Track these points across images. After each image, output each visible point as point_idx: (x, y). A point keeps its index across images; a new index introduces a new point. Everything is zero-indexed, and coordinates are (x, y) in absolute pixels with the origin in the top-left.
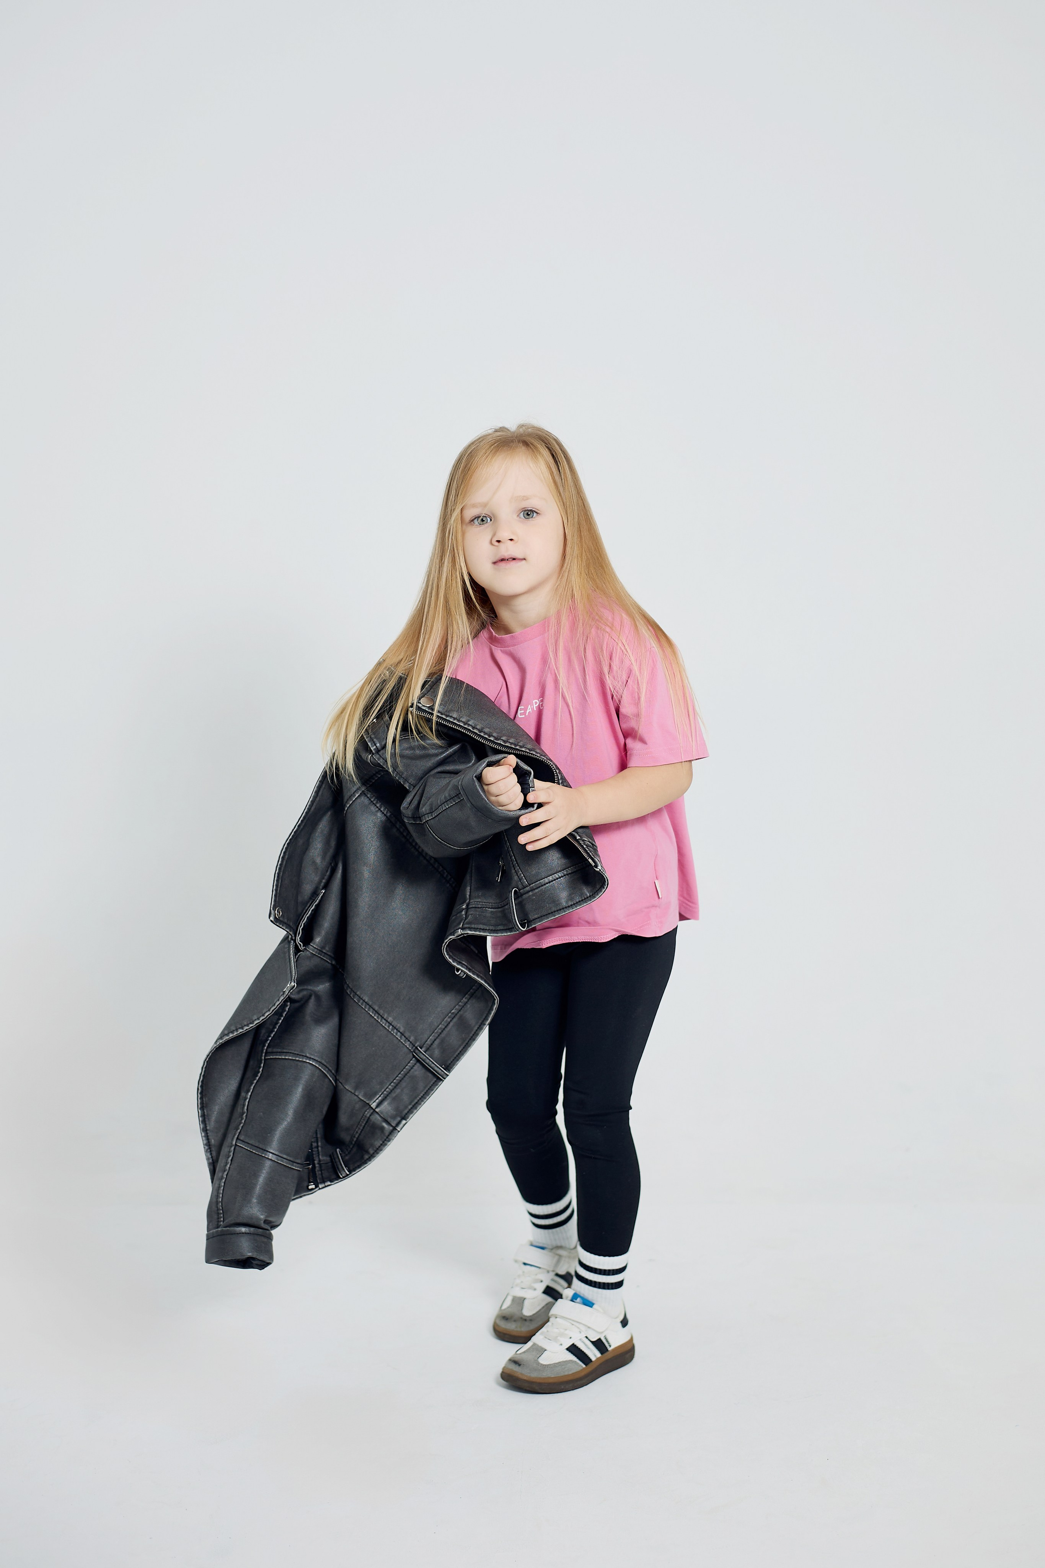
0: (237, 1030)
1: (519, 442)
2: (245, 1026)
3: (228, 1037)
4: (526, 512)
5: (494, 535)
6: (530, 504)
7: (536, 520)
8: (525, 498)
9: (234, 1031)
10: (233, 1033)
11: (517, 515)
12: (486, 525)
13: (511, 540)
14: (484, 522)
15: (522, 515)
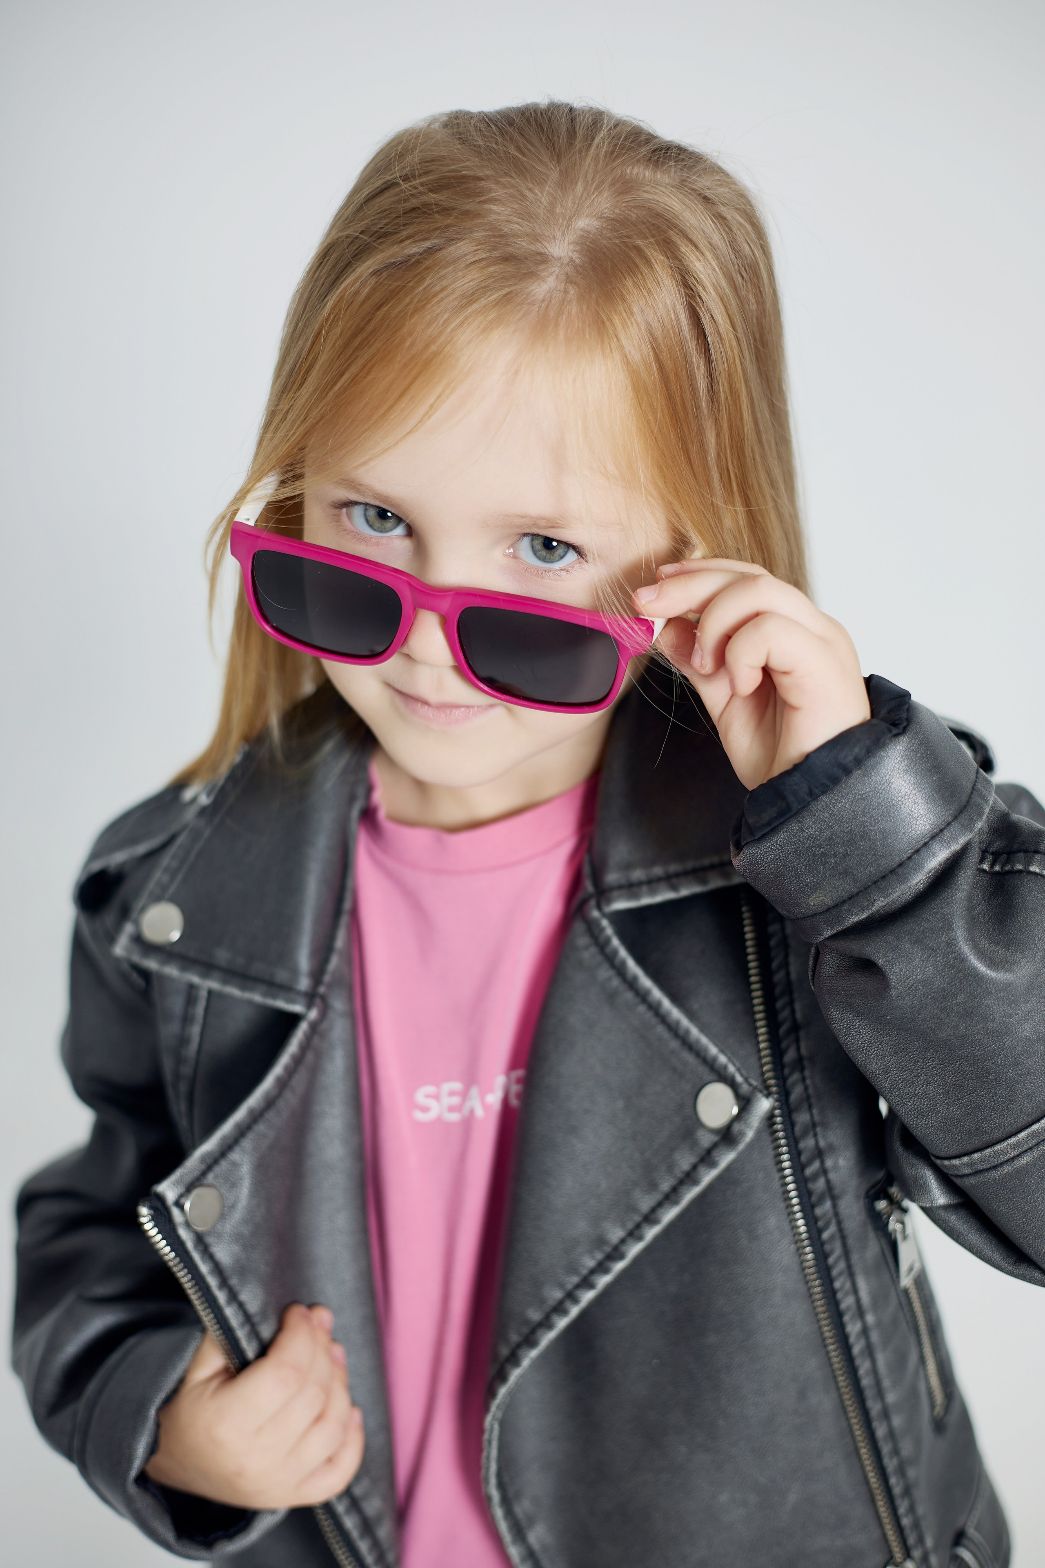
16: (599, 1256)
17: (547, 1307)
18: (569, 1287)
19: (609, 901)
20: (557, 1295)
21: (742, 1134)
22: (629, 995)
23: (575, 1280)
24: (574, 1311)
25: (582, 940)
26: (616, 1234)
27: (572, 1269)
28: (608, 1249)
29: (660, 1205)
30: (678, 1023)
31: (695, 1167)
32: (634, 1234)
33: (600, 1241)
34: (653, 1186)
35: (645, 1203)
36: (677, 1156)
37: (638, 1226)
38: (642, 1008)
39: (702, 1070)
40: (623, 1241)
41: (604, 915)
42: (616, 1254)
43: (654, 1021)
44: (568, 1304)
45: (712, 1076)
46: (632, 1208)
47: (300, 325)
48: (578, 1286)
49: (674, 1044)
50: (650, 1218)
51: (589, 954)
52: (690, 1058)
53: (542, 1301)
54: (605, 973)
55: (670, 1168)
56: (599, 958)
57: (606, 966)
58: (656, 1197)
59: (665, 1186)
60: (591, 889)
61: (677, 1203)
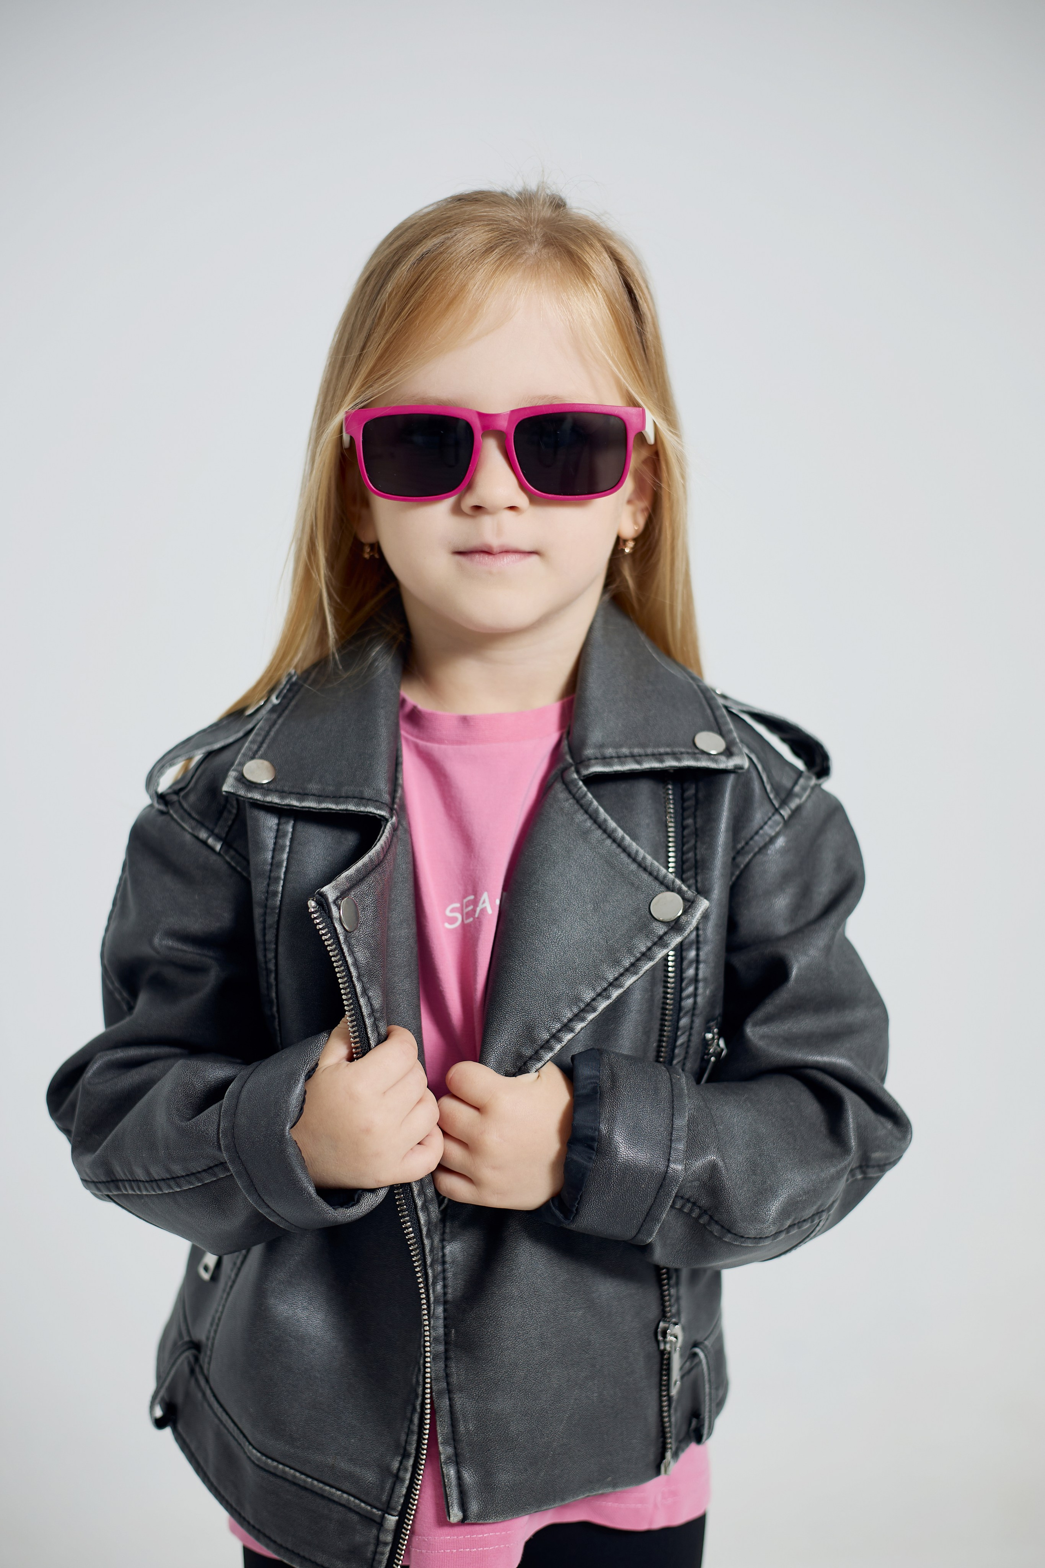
0: (555, 1037)
16: (576, 1010)
17: (536, 1047)
18: (554, 1031)
19: (584, 767)
20: (546, 1036)
21: (688, 923)
22: (599, 832)
23: (558, 1026)
24: (557, 1047)
25: (562, 795)
26: (589, 995)
27: (556, 1019)
28: (582, 1005)
29: (622, 975)
31: (650, 948)
32: (602, 995)
33: (577, 999)
34: (617, 962)
35: (612, 974)
36: (635, 941)
37: (605, 990)
38: (608, 842)
39: (656, 885)
40: (594, 1000)
41: (582, 778)
42: (588, 1008)
43: (619, 850)
44: (553, 1042)
45: (663, 888)
46: (601, 978)
49: (634, 867)
50: (615, 984)
51: (569, 804)
52: (645, 876)
53: (533, 1041)
54: (581, 817)
55: (630, 951)
56: (576, 807)
57: (581, 812)
58: (620, 970)
59: (627, 962)
60: (570, 761)
61: (636, 973)
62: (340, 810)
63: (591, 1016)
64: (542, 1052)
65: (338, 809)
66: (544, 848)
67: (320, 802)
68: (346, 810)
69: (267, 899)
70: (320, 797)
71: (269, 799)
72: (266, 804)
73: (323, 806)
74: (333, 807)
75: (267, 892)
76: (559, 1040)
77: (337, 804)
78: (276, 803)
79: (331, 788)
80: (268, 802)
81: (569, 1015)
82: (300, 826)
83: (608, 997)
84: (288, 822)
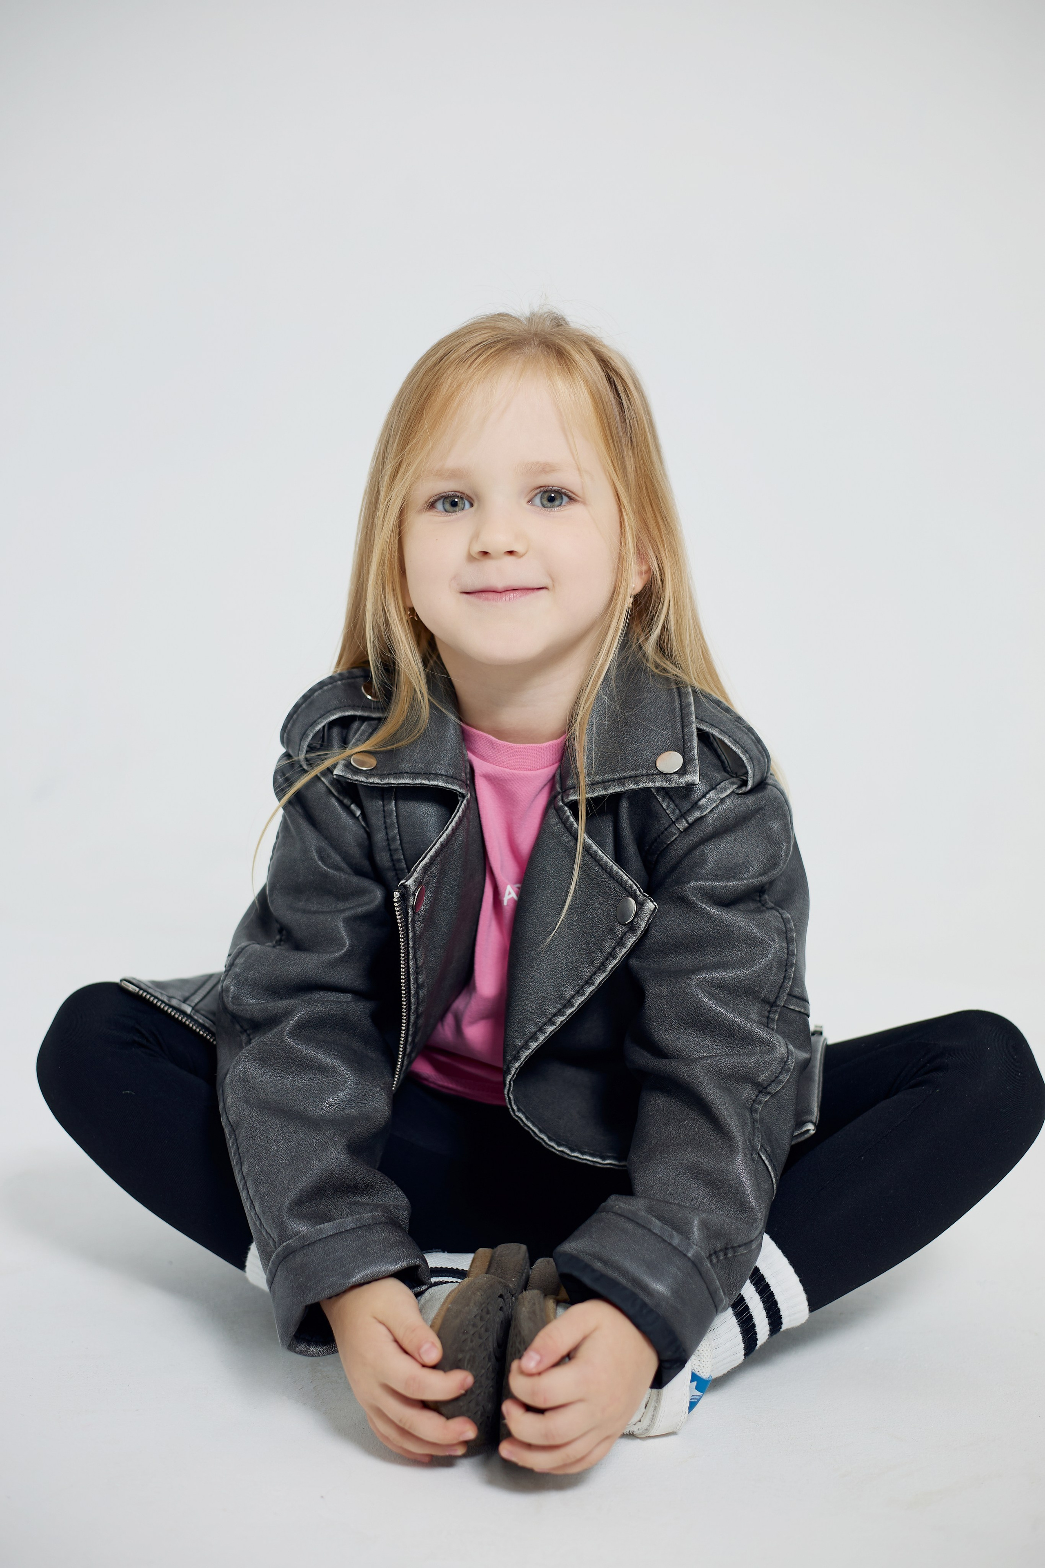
0: (541, 1030)
1: (540, 343)
2: (555, 1015)
3: (531, 1050)
4: (546, 495)
5: (476, 536)
6: (554, 480)
7: (567, 512)
8: (546, 468)
9: (535, 1033)
10: (537, 1039)
11: (527, 499)
12: (460, 514)
13: (511, 553)
14: (457, 508)
15: (537, 500)
16: (559, 1006)
17: (526, 1038)
18: (540, 1025)
19: (568, 796)
20: (534, 1029)
21: (639, 925)
23: (544, 1020)
24: (542, 1038)
25: (554, 820)
26: (568, 992)
27: (543, 1014)
28: (564, 1002)
29: (595, 973)
30: (606, 863)
31: (614, 949)
32: (580, 992)
33: (561, 997)
34: (592, 963)
35: (586, 973)
36: (605, 943)
37: (582, 987)
39: (620, 891)
40: (573, 997)
41: (566, 805)
42: (569, 1004)
44: (538, 1035)
45: (625, 894)
46: (580, 977)
47: (397, 410)
48: (545, 1024)
49: (604, 876)
50: (589, 982)
51: (558, 828)
52: (612, 883)
53: (524, 1034)
54: (566, 838)
55: (602, 950)
56: (563, 830)
57: (567, 834)
58: (593, 969)
59: (598, 963)
60: (559, 790)
61: (604, 972)
62: (432, 785)
63: (570, 1011)
64: (530, 1042)
65: (430, 784)
66: (540, 870)
67: (413, 779)
68: (437, 785)
69: (389, 845)
70: (414, 774)
71: (371, 780)
72: (369, 785)
73: (417, 781)
74: (426, 782)
75: (388, 839)
76: (544, 1032)
77: (429, 780)
78: (377, 783)
79: (421, 766)
80: (371, 783)
81: (554, 1011)
82: (401, 805)
83: (583, 994)
84: (390, 802)
